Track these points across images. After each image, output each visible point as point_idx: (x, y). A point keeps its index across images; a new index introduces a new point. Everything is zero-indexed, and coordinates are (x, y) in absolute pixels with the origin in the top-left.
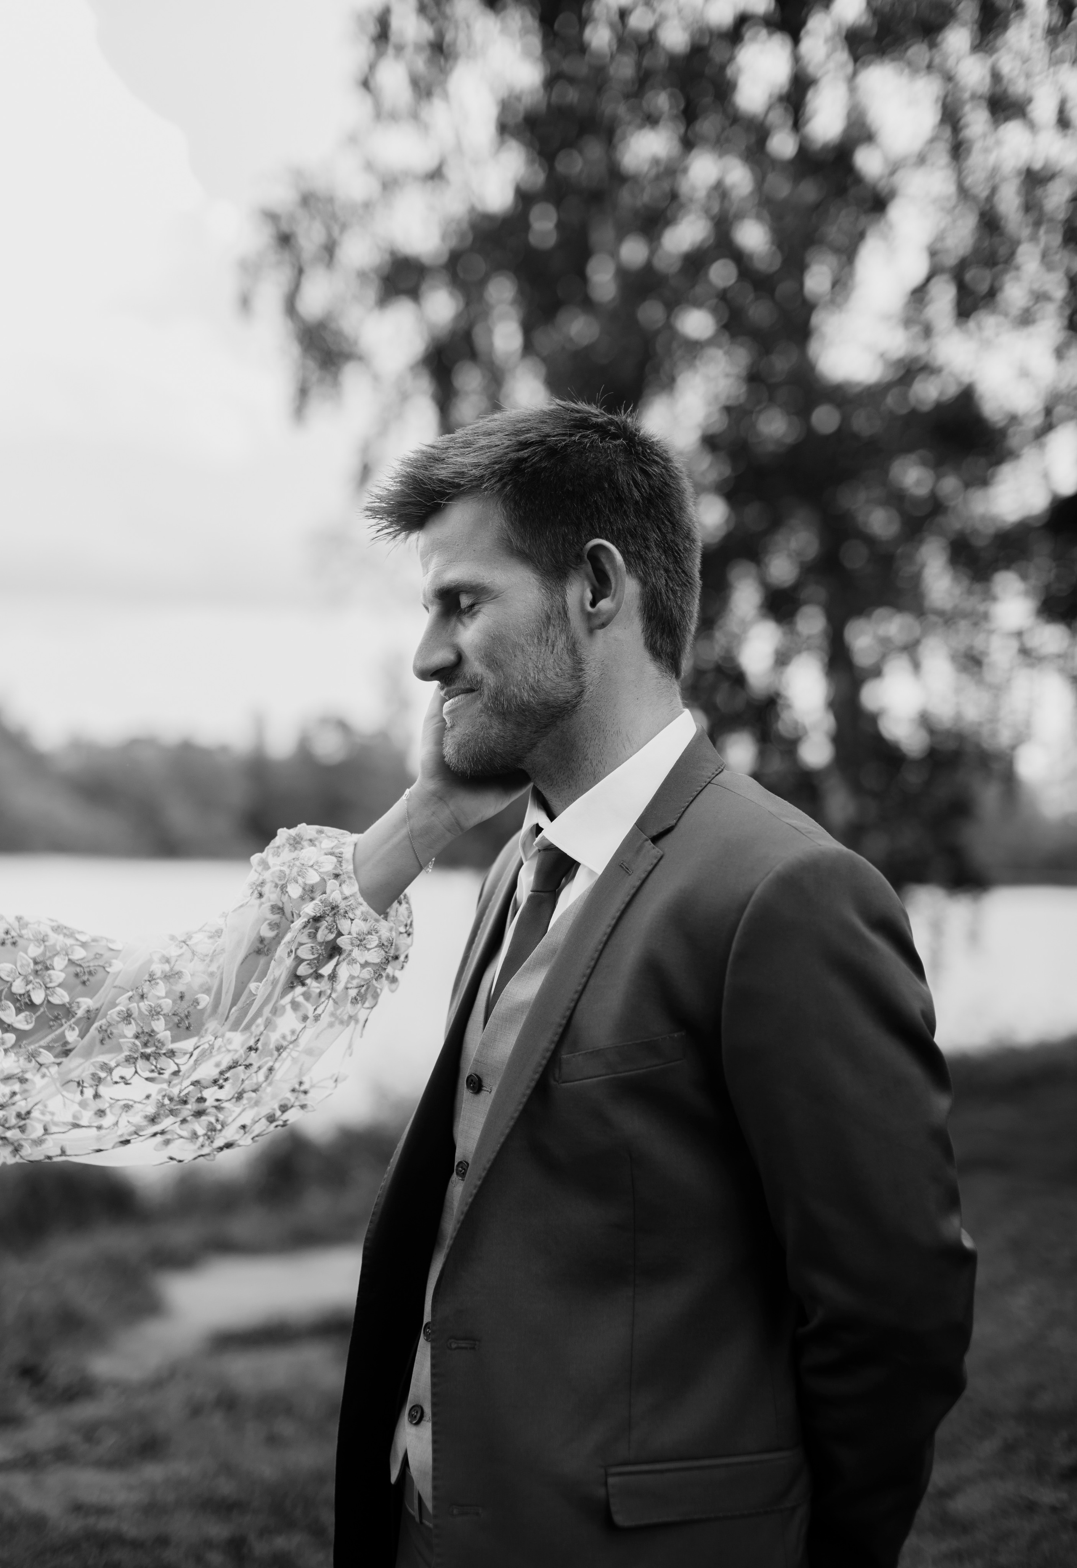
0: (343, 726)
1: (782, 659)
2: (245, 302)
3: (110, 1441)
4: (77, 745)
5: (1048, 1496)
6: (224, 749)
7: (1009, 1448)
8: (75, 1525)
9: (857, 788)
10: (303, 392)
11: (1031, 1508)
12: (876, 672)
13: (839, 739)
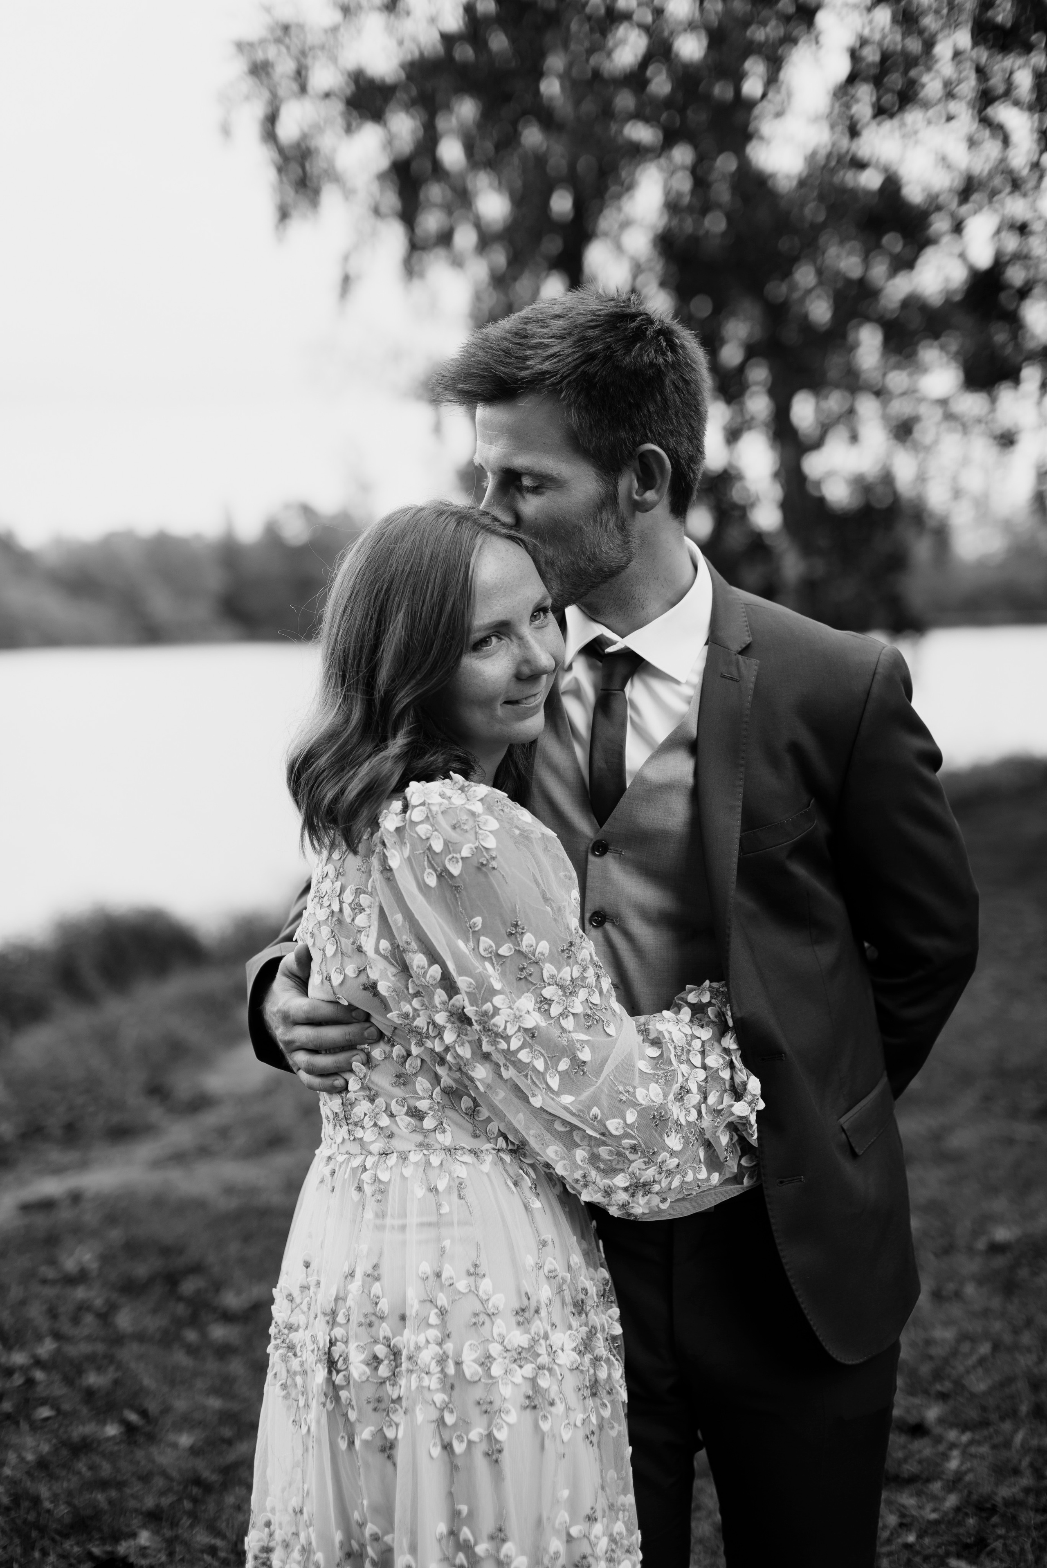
0: (307, 511)
1: (733, 435)
2: (226, 130)
3: (241, 1140)
4: (59, 542)
5: (1024, 1130)
6: (198, 537)
7: (987, 1098)
8: (232, 1204)
9: (807, 549)
10: (284, 214)
11: (1010, 1141)
12: (817, 444)
13: (786, 506)
